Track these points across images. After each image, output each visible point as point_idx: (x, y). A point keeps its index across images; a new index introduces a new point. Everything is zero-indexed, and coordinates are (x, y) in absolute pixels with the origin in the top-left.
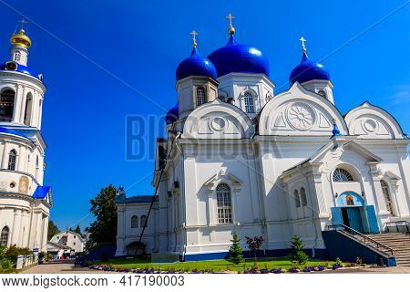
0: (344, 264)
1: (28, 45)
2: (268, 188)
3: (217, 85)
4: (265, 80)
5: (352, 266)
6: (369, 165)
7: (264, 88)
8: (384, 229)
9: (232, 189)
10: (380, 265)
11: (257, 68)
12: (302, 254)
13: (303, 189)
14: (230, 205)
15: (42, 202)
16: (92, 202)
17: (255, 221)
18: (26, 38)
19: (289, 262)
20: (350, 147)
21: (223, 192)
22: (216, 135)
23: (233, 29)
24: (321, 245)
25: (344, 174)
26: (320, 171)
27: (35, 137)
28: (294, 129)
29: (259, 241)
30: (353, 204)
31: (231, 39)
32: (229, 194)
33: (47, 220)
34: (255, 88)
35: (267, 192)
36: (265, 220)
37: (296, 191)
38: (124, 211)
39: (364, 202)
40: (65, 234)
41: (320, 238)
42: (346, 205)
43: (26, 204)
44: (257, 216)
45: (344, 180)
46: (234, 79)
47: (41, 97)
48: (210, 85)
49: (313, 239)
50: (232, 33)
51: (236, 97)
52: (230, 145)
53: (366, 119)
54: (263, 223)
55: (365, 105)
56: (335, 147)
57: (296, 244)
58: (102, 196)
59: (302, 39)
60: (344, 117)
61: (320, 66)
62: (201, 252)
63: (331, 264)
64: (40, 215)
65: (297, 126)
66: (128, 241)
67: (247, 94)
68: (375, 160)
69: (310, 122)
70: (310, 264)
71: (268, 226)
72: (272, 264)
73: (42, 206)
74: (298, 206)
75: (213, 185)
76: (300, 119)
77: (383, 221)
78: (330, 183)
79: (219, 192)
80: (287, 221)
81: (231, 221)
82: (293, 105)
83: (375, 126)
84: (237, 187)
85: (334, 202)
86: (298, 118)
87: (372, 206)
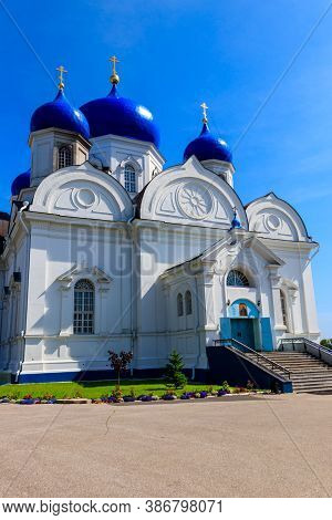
0: (231, 390)
2: (145, 288)
3: (88, 147)
4: (152, 152)
5: (241, 391)
6: (270, 269)
7: (151, 162)
8: (278, 346)
9: (97, 288)
10: (275, 391)
11: (144, 133)
12: (180, 375)
13: (188, 293)
14: (92, 309)
17: (124, 332)
19: (163, 386)
21: (84, 291)
22: (81, 213)
23: (117, 77)
24: (204, 365)
25: (239, 278)
26: (212, 270)
28: (185, 216)
30: (246, 314)
31: (114, 90)
32: (92, 294)
34: (140, 161)
35: (143, 295)
36: (136, 330)
37: (180, 295)
39: (259, 312)
41: (204, 355)
42: (237, 316)
44: (126, 325)
45: (239, 285)
46: (112, 144)
48: (78, 145)
49: (195, 356)
50: (115, 82)
51: (114, 167)
53: (267, 215)
54: (133, 334)
55: (269, 197)
56: (233, 243)
57: (175, 362)
59: (204, 106)
60: (245, 208)
61: (223, 143)
62: (45, 371)
63: (216, 389)
65: (188, 213)
67: (128, 166)
69: (204, 209)
70: (189, 388)
71: (140, 339)
72: (140, 389)
74: (181, 315)
75: (69, 280)
76: (193, 205)
77: (278, 338)
78: (223, 286)
79: (78, 290)
80: (164, 333)
81: (91, 331)
82: (186, 186)
83: (278, 225)
84: (104, 286)
85: (224, 311)
86: (191, 202)
87: (268, 319)
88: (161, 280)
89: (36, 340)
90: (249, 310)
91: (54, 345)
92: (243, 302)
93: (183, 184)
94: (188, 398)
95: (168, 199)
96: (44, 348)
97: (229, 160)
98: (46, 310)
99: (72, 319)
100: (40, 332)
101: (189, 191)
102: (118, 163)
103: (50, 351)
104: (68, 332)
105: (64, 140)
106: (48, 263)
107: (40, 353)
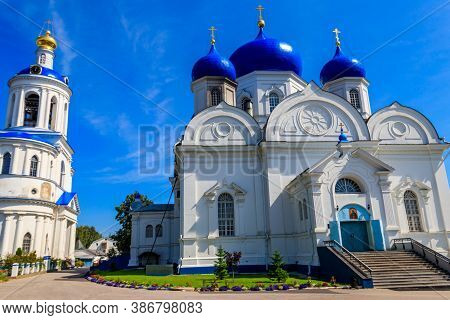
0: (314, 284)
1: (54, 47)
2: (273, 198)
3: (235, 86)
4: (294, 79)
5: (324, 286)
6: (379, 175)
8: (391, 246)
9: (235, 199)
10: (353, 286)
11: (288, 65)
12: (284, 272)
13: (304, 200)
14: (233, 216)
15: (67, 209)
16: (117, 209)
17: (259, 234)
18: (51, 39)
19: (267, 280)
20: (357, 155)
21: (225, 202)
22: (221, 142)
23: (263, 22)
25: (348, 184)
26: (320, 181)
27: (59, 142)
28: (306, 134)
29: (237, 256)
30: (356, 217)
31: (261, 32)
32: (232, 205)
33: (74, 227)
34: (282, 88)
35: (271, 203)
36: (268, 233)
37: (300, 203)
38: (138, 219)
40: (103, 241)
41: (316, 254)
42: (348, 219)
43: (49, 210)
44: (261, 228)
45: (350, 191)
46: (258, 79)
47: (66, 101)
48: (226, 86)
50: (262, 26)
51: (260, 97)
52: (224, 152)
53: (392, 123)
54: (267, 236)
55: (393, 106)
56: (341, 155)
58: (128, 204)
59: (336, 31)
60: (366, 121)
61: (355, 61)
62: (198, 265)
63: (299, 282)
64: (65, 223)
65: (310, 131)
66: (142, 251)
68: (385, 169)
69: (324, 125)
71: (272, 240)
73: (66, 212)
74: (302, 219)
75: (213, 195)
76: (313, 124)
77: (390, 238)
78: (331, 194)
79: (221, 203)
80: (291, 234)
81: (233, 234)
82: (306, 108)
83: (404, 130)
84: (241, 198)
85: (333, 215)
86: (311, 122)
87: (378, 221)
88: (288, 189)
89: (191, 242)
90: (359, 214)
91: (205, 245)
92: (352, 207)
93: (303, 107)
94: (271, 290)
95: (291, 122)
96: (197, 248)
97: (362, 76)
98: (197, 218)
99: (217, 225)
100: (193, 235)
101: (309, 112)
102: (263, 94)
103: (202, 250)
104: (214, 235)
105: (214, 84)
106: (196, 182)
107: (194, 251)
